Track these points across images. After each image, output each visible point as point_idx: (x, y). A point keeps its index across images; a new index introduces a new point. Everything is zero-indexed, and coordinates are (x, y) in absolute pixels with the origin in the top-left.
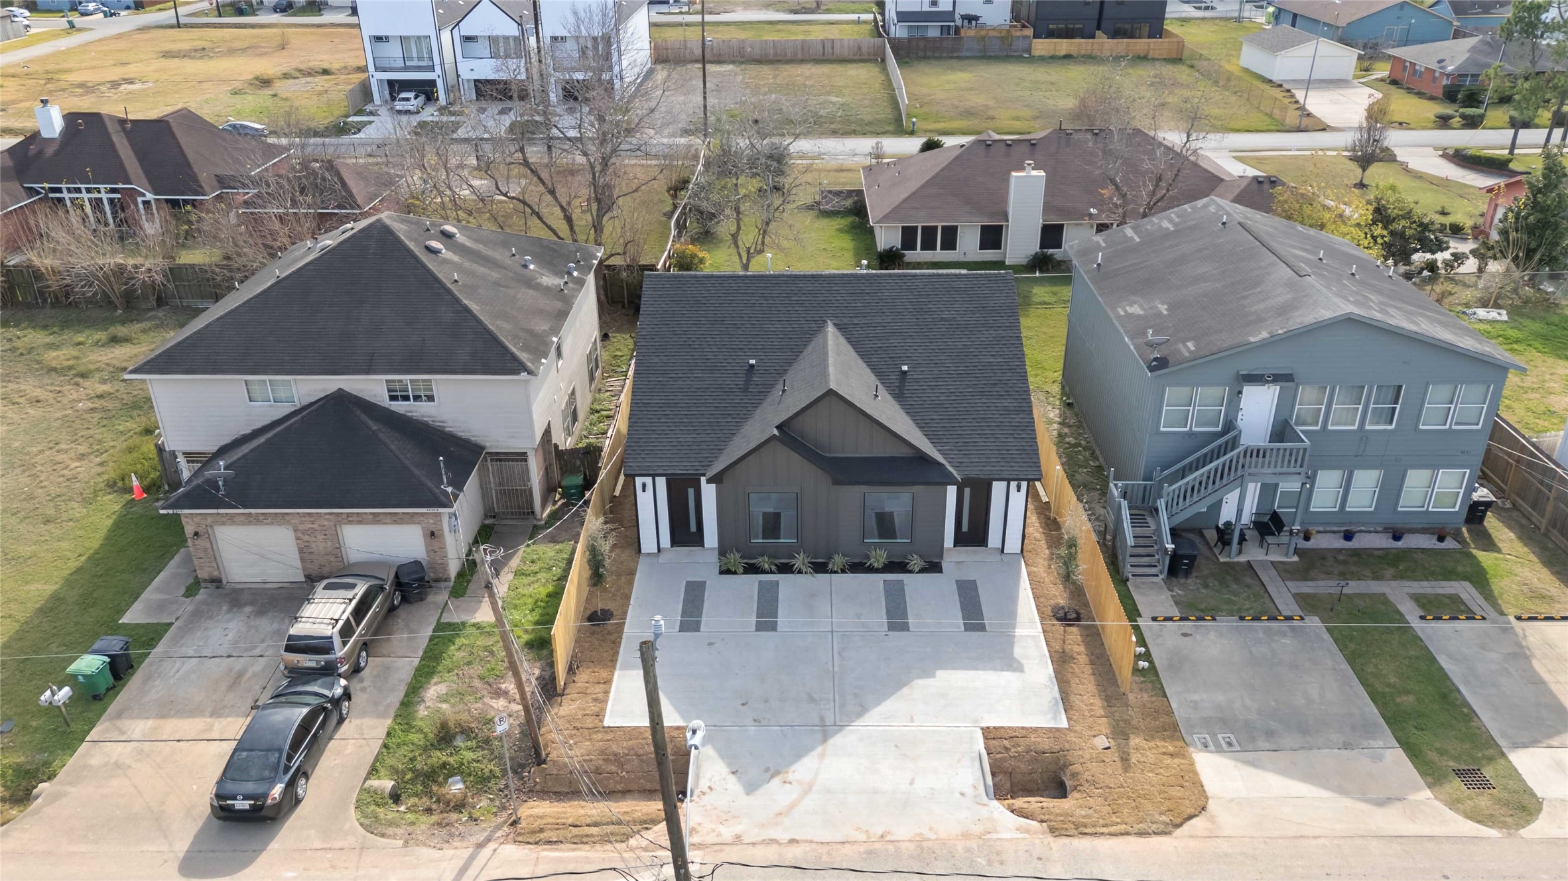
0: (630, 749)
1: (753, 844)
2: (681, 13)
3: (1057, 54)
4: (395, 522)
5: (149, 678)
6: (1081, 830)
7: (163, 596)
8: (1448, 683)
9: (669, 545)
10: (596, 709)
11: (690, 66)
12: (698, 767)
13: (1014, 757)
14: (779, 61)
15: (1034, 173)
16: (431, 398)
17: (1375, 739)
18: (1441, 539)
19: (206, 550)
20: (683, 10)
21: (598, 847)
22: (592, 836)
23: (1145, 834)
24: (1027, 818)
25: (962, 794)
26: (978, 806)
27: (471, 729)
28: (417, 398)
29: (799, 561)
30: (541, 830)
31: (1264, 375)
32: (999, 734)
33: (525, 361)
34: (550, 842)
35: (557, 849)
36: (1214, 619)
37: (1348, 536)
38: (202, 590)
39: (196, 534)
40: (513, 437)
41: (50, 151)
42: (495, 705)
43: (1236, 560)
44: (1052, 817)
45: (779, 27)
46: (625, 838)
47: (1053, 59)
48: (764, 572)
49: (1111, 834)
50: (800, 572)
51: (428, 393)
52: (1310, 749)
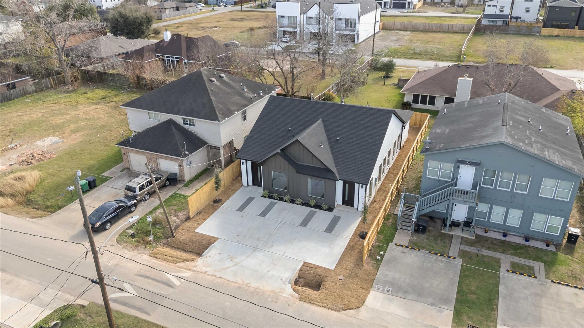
0: (198, 240)
1: (209, 275)
2: (408, 12)
3: (553, 35)
4: (171, 160)
5: (97, 190)
6: (310, 301)
7: (115, 170)
8: (497, 296)
9: (252, 184)
10: (196, 226)
11: (393, 31)
12: (210, 250)
13: (309, 274)
14: (429, 31)
15: (469, 79)
16: (194, 125)
17: (445, 305)
18: (548, 245)
19: (126, 159)
20: (409, 11)
21: (168, 263)
22: (168, 259)
23: (330, 309)
24: (296, 292)
25: (281, 279)
26: (283, 284)
27: (162, 223)
28: (190, 125)
29: (286, 198)
30: (157, 254)
31: (467, 161)
32: (308, 265)
33: (219, 117)
34: (157, 258)
35: (157, 260)
36: (419, 250)
37: (505, 235)
38: (125, 171)
39: (124, 154)
40: (216, 141)
41: (165, 45)
42: (173, 219)
43: (448, 233)
44: (304, 295)
45: (441, 19)
46: (177, 262)
47: (550, 36)
48: (274, 199)
49: (319, 305)
50: (285, 201)
51: (193, 123)
52: (417, 301)
